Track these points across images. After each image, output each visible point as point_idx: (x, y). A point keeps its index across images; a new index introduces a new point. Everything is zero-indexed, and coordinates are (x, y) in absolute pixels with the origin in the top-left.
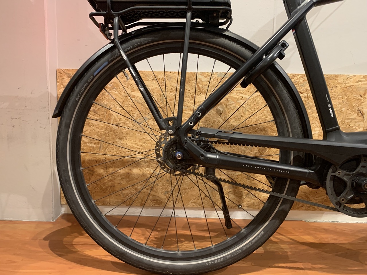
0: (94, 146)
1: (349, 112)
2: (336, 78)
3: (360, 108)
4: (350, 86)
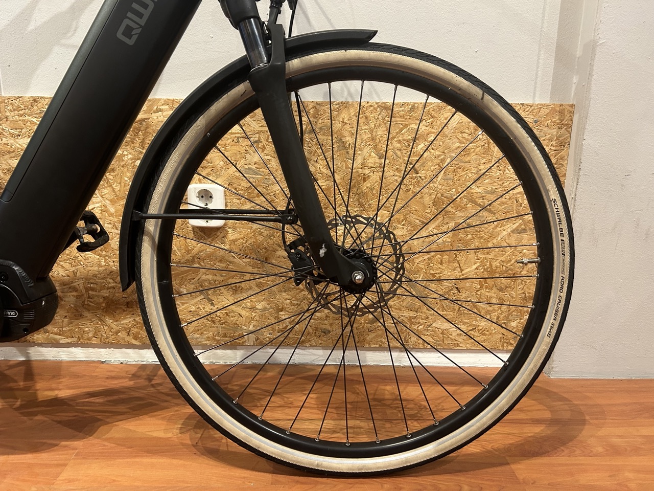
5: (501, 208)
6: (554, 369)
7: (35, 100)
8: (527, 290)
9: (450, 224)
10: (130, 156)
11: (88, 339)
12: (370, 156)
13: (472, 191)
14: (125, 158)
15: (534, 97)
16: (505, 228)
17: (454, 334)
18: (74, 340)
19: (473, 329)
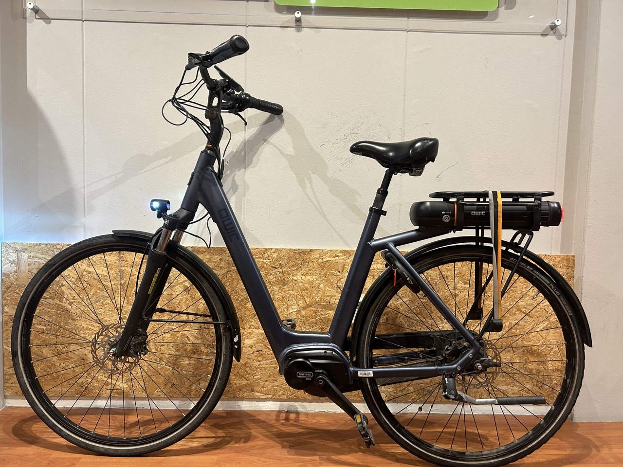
0: (44, 328)
1: (327, 288)
2: (312, 253)
3: (339, 284)
4: (327, 261)
5: (536, 314)
6: (575, 416)
7: (266, 250)
8: (554, 364)
9: (506, 324)
10: (317, 282)
11: (279, 396)
12: (459, 282)
13: (519, 304)
14: (315, 283)
15: (551, 251)
16: (538, 326)
17: (510, 393)
18: (270, 396)
19: (522, 389)
